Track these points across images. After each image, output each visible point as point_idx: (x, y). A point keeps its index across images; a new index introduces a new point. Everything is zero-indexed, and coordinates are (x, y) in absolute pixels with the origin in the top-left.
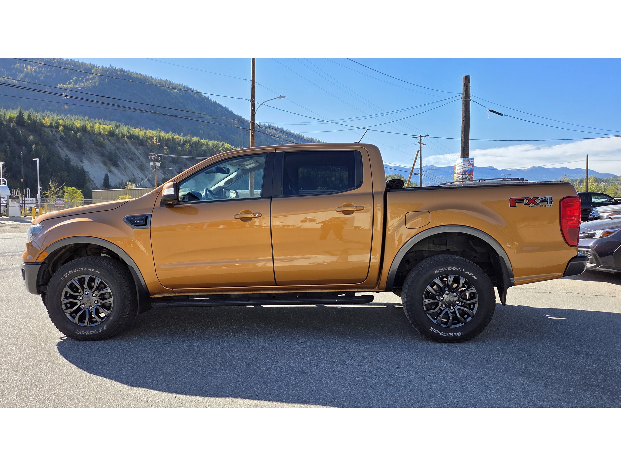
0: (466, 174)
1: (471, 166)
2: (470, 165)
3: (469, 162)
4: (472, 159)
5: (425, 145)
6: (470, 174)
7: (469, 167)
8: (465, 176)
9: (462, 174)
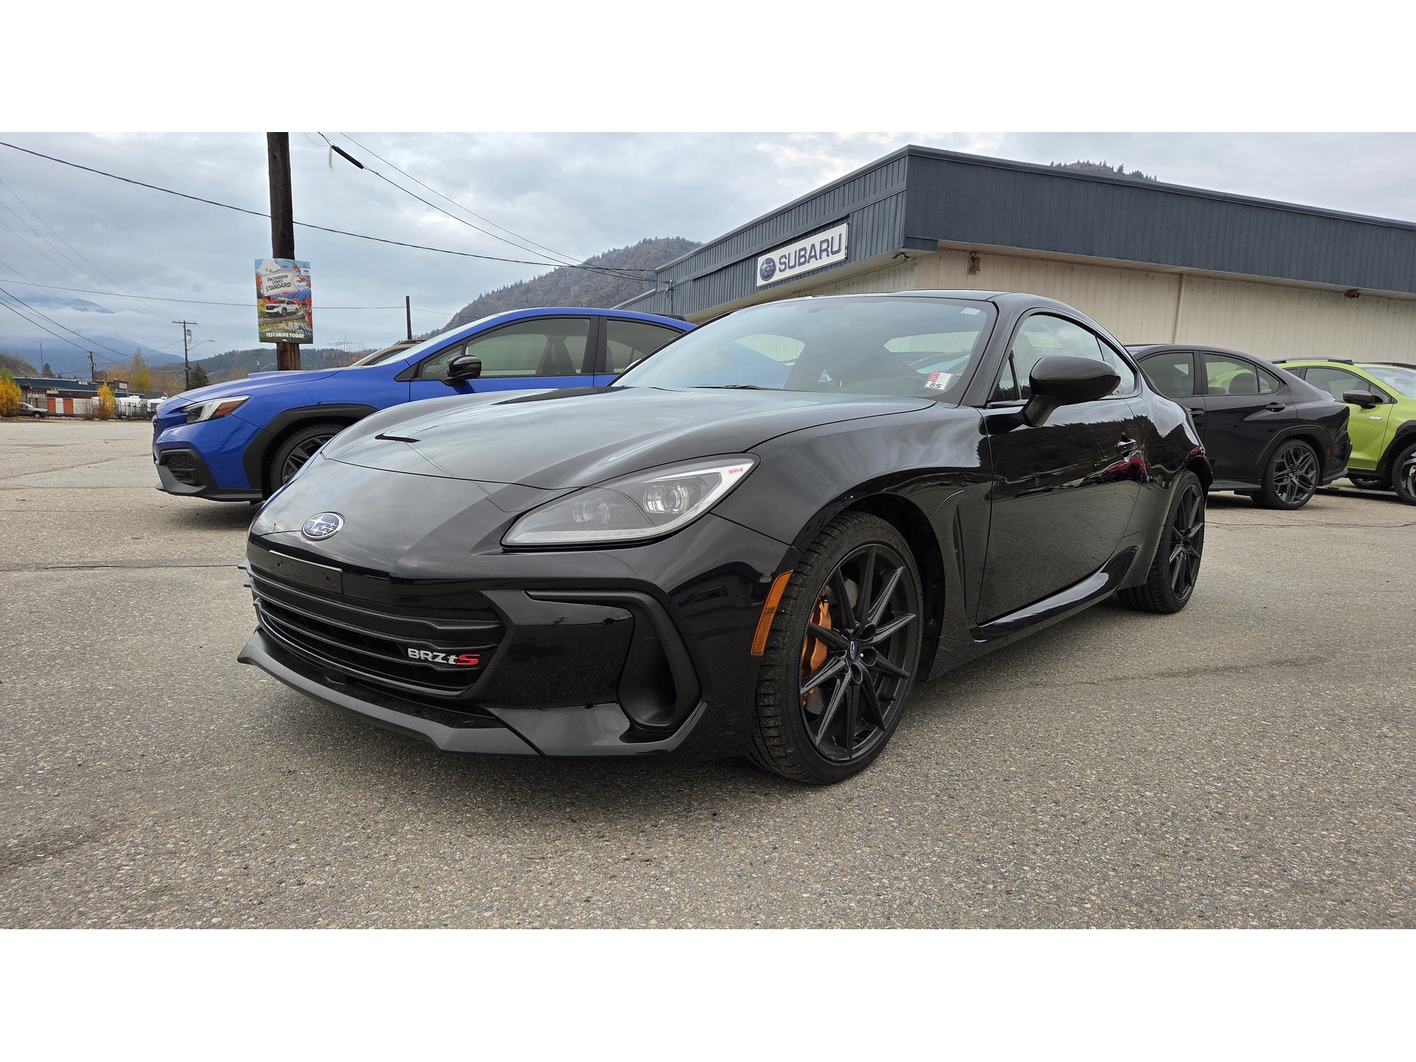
1: (304, 284)
2: (302, 280)
3: (300, 271)
6: (303, 304)
7: (300, 284)
8: (291, 308)
9: (282, 302)
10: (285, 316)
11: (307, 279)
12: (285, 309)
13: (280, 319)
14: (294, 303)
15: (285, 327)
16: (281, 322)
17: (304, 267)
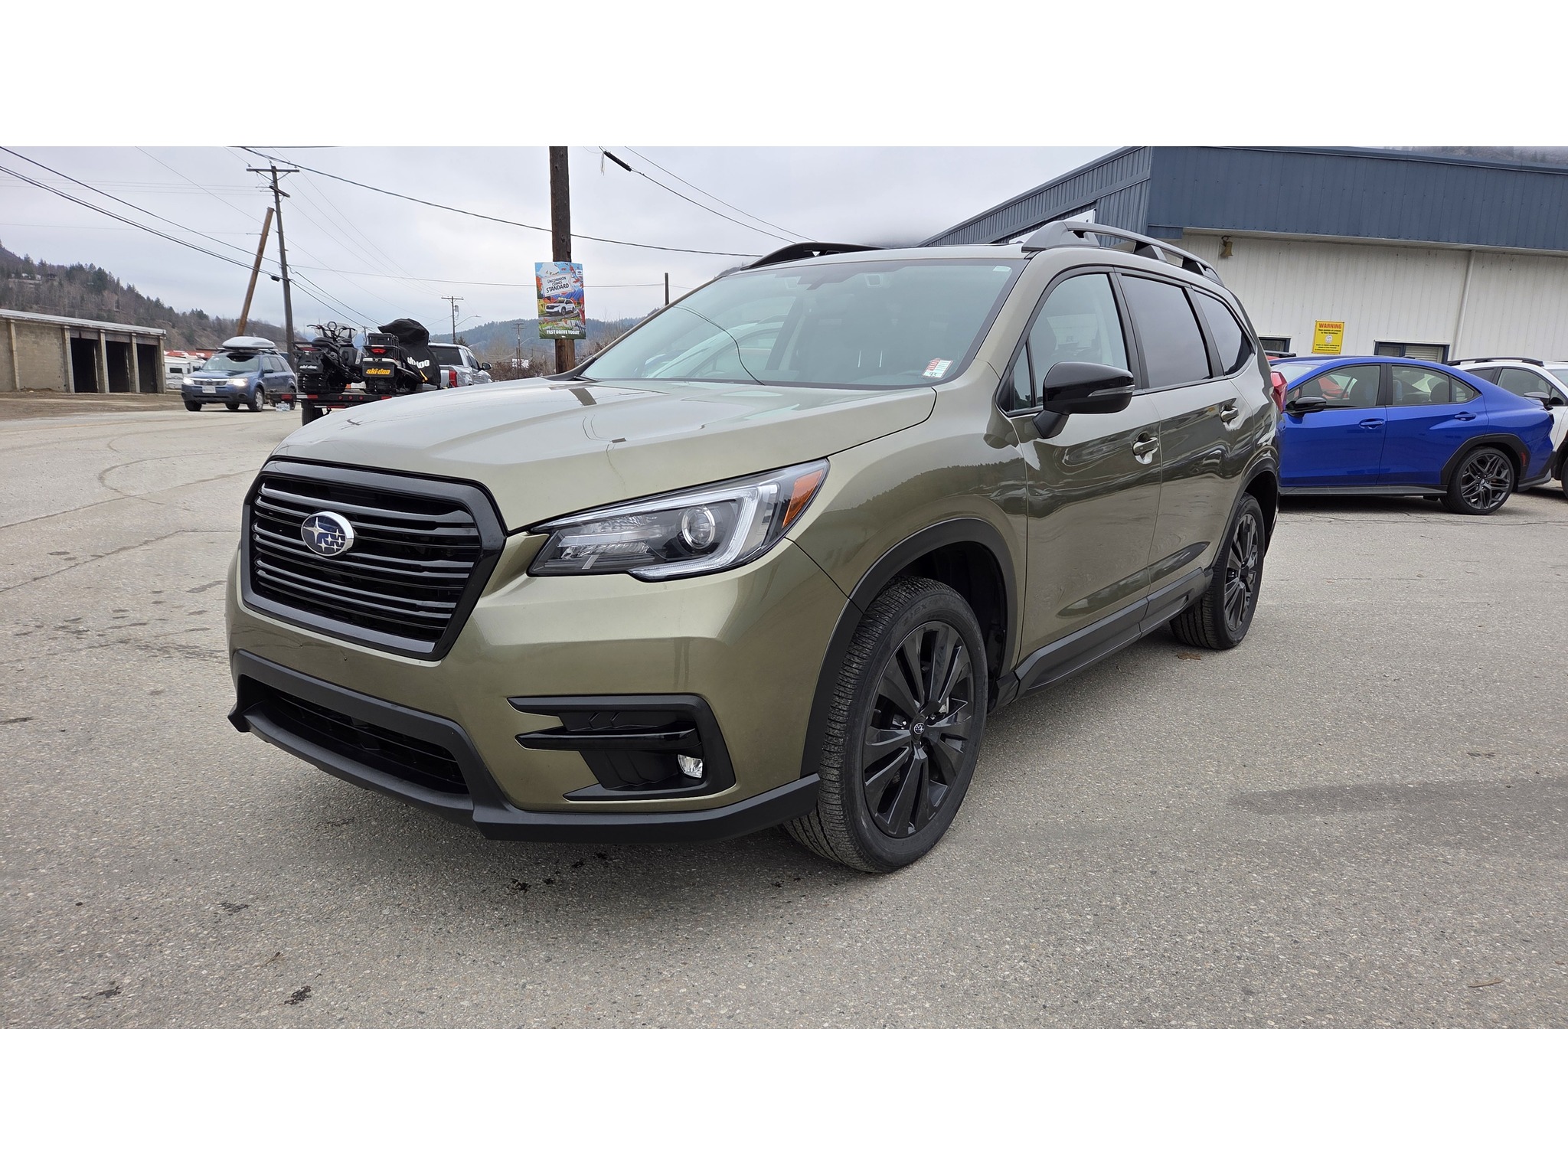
0: (570, 302)
1: (578, 284)
2: (577, 281)
3: (575, 272)
4: (579, 267)
5: (288, 196)
6: (579, 303)
7: (575, 284)
8: (569, 307)
9: (562, 302)
10: (566, 313)
11: (580, 280)
12: (564, 308)
13: (560, 317)
14: (571, 303)
15: (565, 325)
16: (561, 320)
17: (578, 268)
